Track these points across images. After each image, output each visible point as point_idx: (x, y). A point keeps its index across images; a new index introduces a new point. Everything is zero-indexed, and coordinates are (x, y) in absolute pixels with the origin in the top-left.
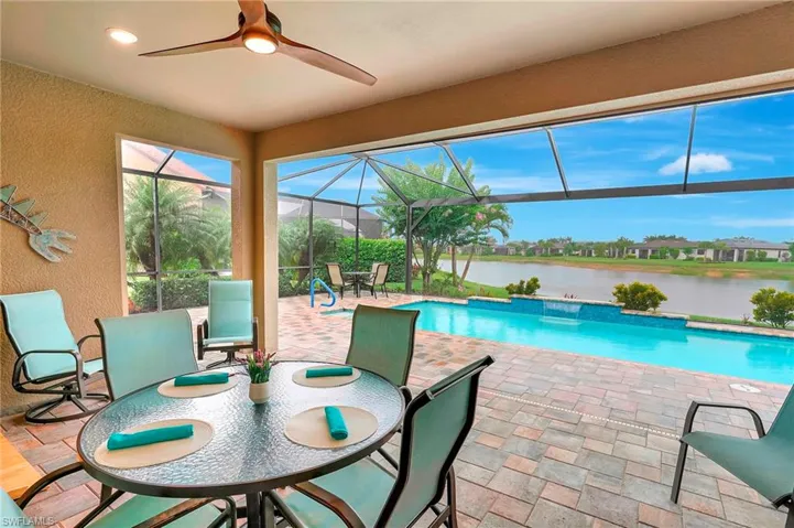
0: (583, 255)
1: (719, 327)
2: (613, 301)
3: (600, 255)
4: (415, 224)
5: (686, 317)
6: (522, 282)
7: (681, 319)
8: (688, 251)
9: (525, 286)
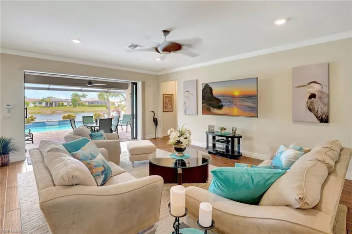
8: (34, 103)
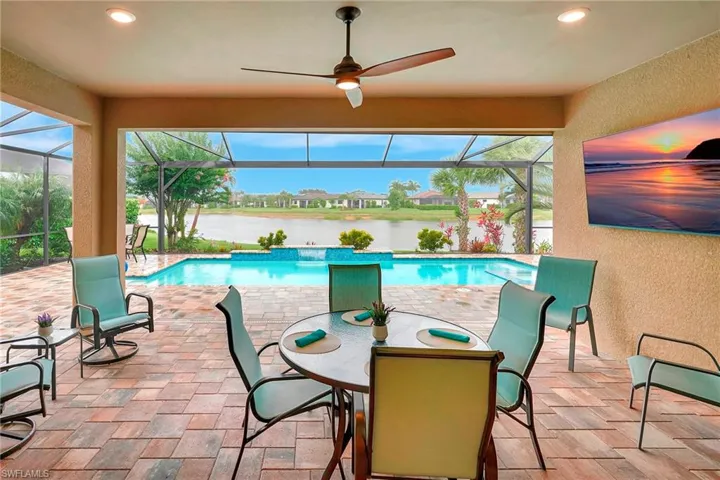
0: (257, 206)
1: (410, 256)
2: (338, 244)
3: (271, 205)
4: (167, 186)
5: (391, 251)
6: (272, 235)
7: (390, 253)
9: (274, 237)
